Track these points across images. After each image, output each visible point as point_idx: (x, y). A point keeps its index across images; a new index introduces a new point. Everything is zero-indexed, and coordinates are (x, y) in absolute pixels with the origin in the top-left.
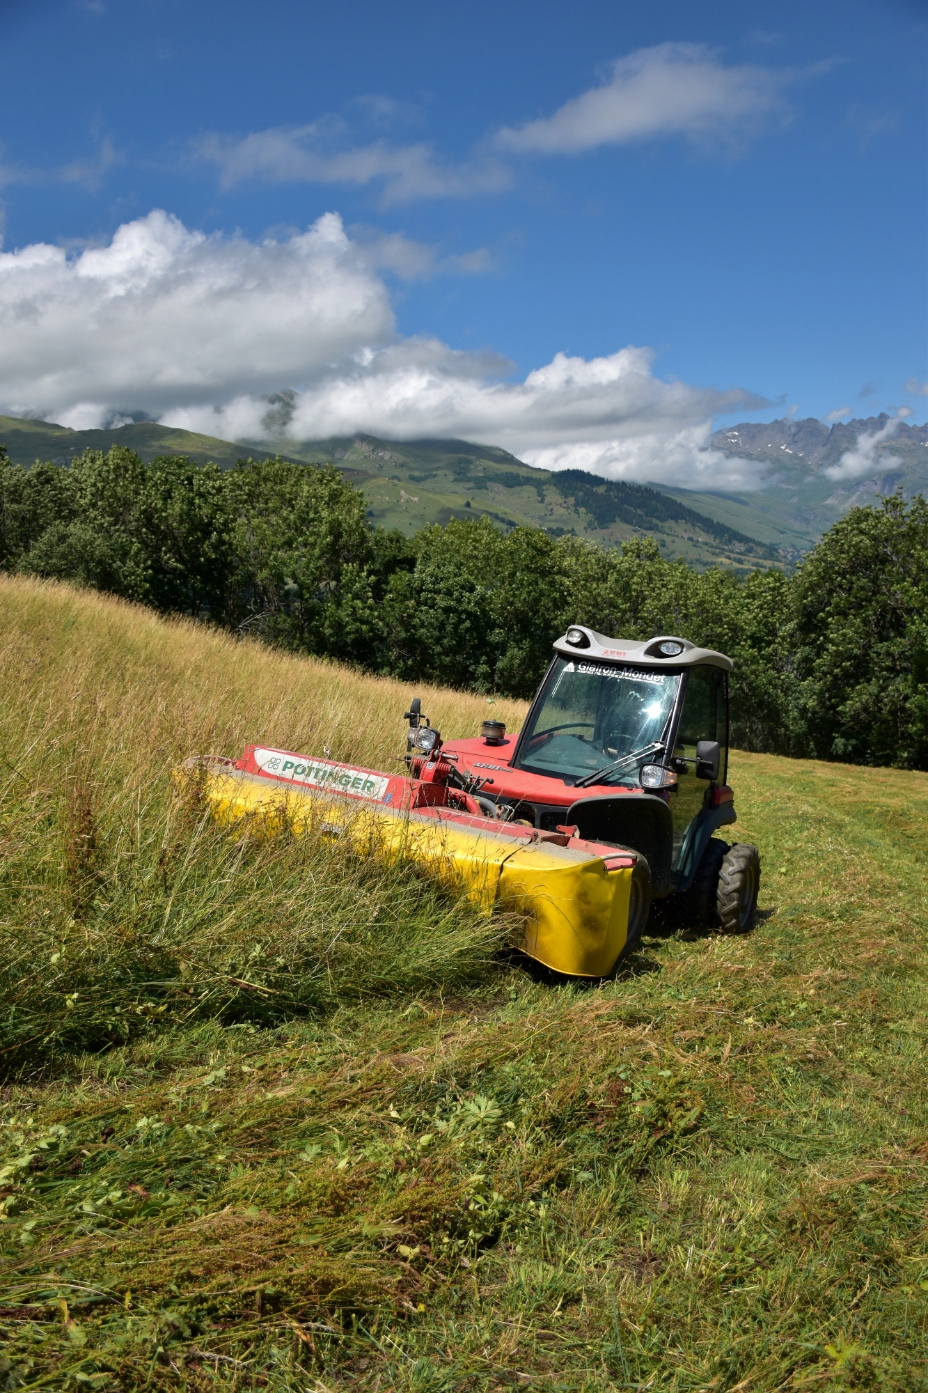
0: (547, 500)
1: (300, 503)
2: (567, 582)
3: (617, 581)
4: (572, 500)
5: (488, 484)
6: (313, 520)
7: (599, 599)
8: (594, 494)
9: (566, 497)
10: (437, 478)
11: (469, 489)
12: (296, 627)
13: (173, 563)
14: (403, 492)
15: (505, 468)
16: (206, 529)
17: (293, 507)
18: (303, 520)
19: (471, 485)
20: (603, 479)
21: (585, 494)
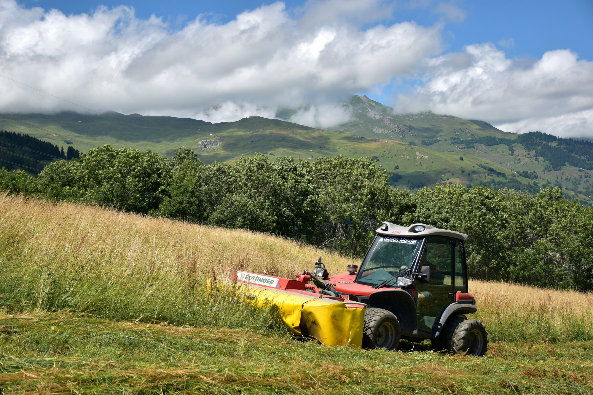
0: (516, 153)
1: (352, 179)
2: (505, 215)
3: (534, 214)
4: (533, 153)
5: (475, 145)
6: (360, 187)
7: (523, 225)
8: (549, 148)
9: (529, 150)
10: (440, 143)
11: (462, 149)
12: (352, 244)
13: (287, 213)
14: (418, 153)
15: (485, 134)
16: (305, 193)
17: (349, 180)
18: (355, 188)
19: (463, 146)
20: (555, 137)
21: (543, 148)
